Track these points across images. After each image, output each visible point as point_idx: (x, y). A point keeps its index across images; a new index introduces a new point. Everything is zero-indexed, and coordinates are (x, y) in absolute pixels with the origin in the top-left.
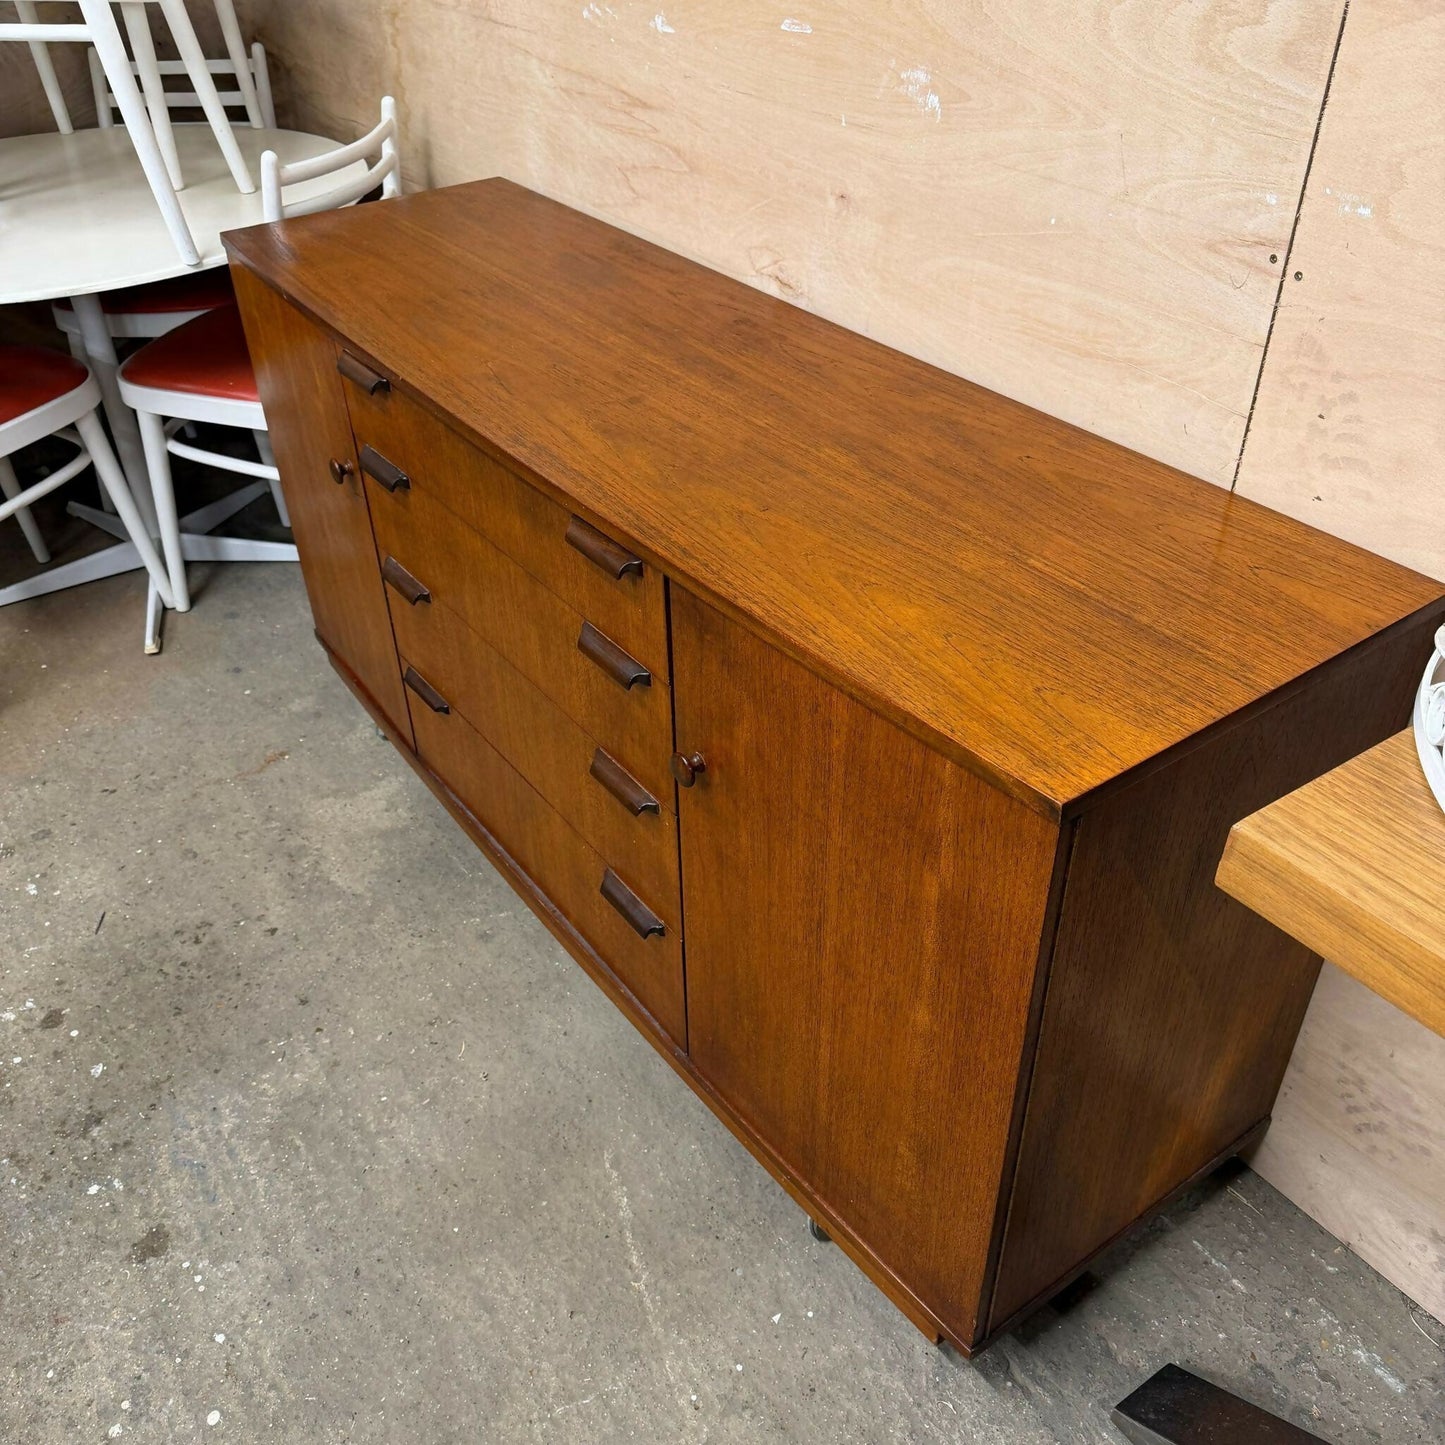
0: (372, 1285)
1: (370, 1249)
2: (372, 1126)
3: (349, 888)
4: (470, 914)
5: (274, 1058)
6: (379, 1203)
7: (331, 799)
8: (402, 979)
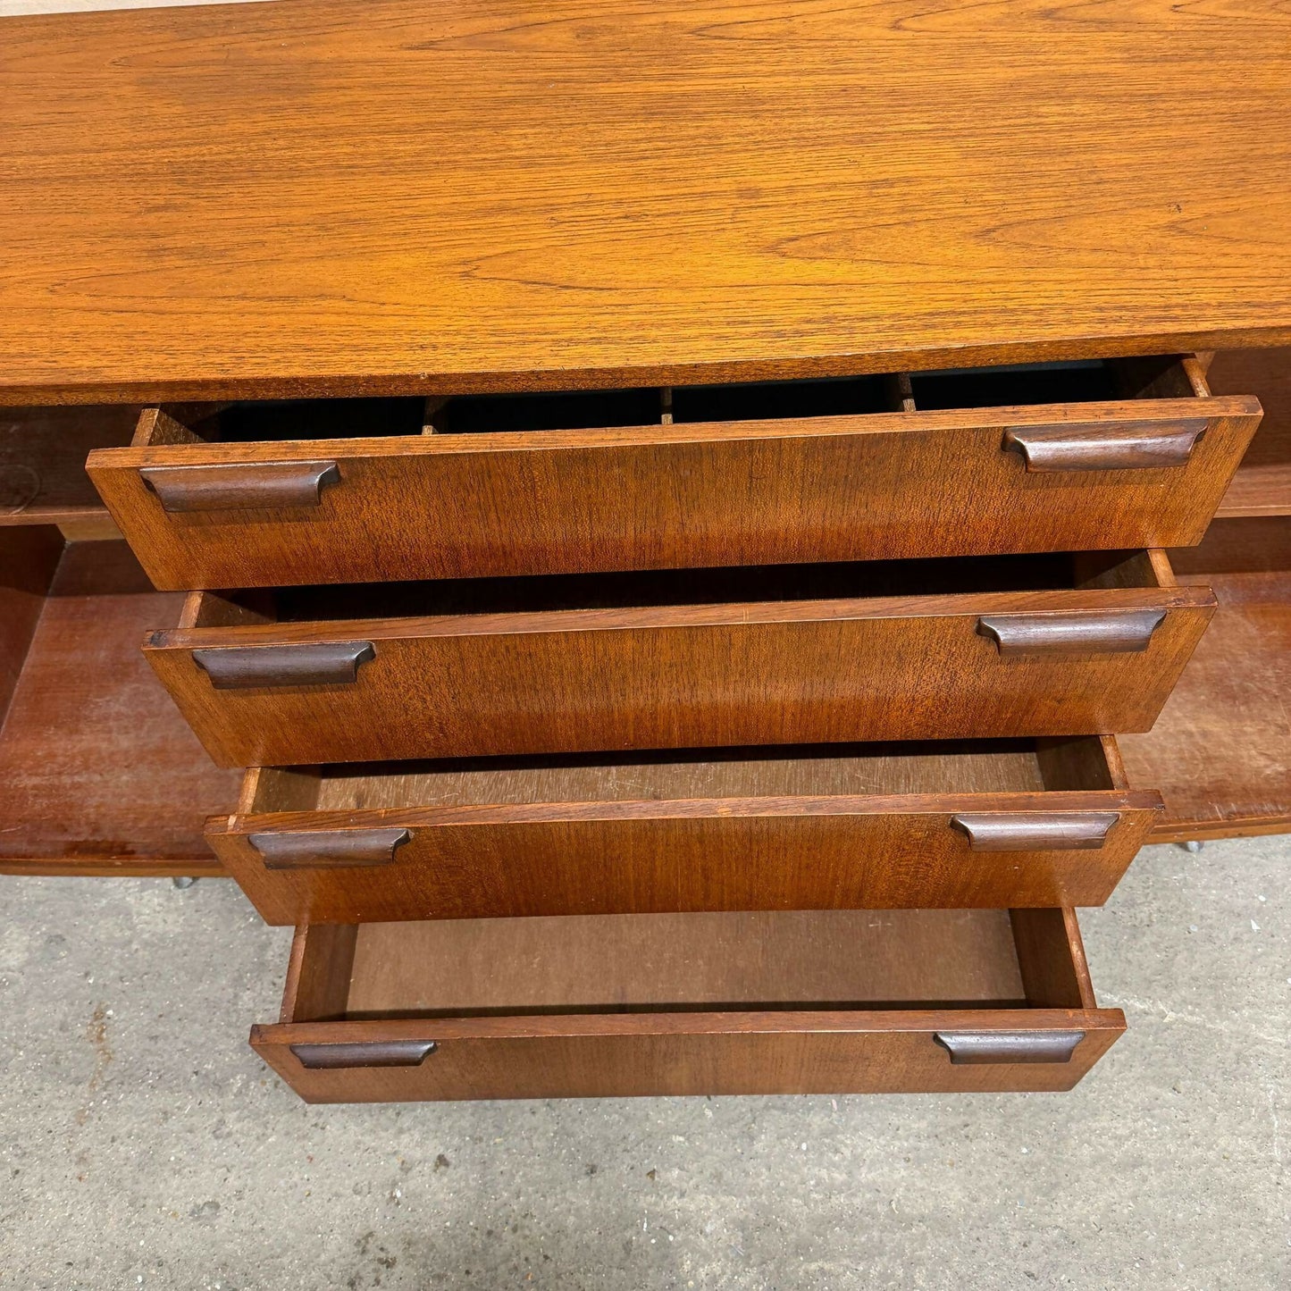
5: (662, 1243)
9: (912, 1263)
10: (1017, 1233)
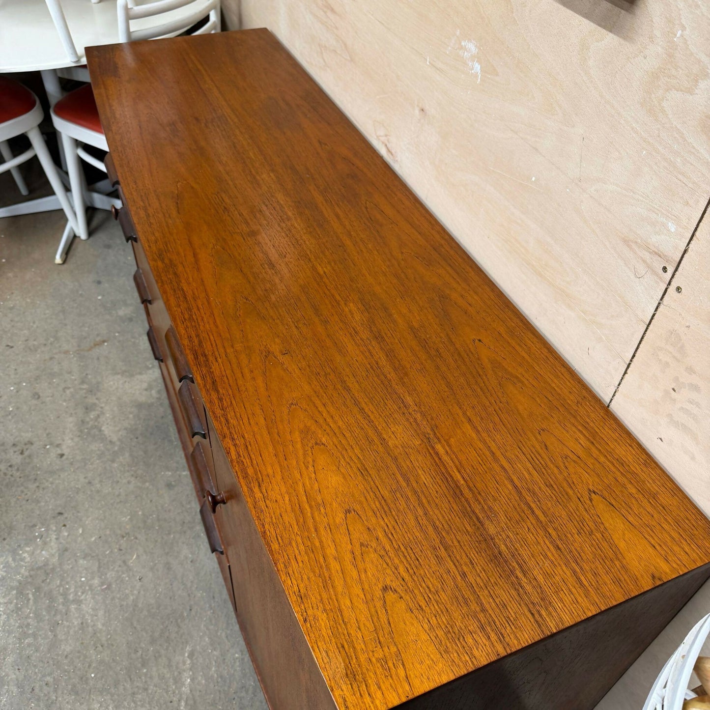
0: (38, 700)
1: (45, 676)
2: (72, 595)
3: (110, 436)
4: (167, 468)
5: (36, 537)
6: (59, 647)
7: (119, 376)
8: (118, 503)
9: (34, 635)
10: (52, 680)
